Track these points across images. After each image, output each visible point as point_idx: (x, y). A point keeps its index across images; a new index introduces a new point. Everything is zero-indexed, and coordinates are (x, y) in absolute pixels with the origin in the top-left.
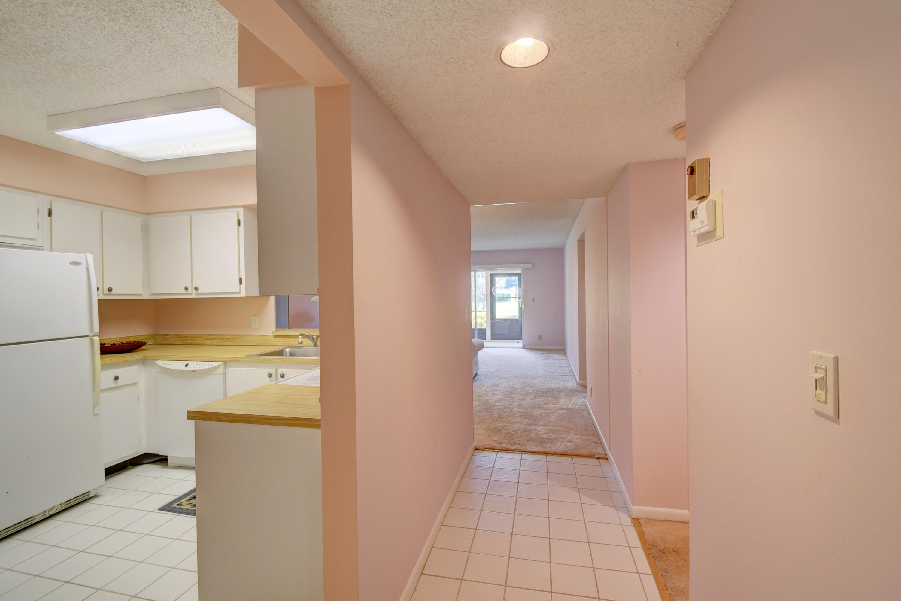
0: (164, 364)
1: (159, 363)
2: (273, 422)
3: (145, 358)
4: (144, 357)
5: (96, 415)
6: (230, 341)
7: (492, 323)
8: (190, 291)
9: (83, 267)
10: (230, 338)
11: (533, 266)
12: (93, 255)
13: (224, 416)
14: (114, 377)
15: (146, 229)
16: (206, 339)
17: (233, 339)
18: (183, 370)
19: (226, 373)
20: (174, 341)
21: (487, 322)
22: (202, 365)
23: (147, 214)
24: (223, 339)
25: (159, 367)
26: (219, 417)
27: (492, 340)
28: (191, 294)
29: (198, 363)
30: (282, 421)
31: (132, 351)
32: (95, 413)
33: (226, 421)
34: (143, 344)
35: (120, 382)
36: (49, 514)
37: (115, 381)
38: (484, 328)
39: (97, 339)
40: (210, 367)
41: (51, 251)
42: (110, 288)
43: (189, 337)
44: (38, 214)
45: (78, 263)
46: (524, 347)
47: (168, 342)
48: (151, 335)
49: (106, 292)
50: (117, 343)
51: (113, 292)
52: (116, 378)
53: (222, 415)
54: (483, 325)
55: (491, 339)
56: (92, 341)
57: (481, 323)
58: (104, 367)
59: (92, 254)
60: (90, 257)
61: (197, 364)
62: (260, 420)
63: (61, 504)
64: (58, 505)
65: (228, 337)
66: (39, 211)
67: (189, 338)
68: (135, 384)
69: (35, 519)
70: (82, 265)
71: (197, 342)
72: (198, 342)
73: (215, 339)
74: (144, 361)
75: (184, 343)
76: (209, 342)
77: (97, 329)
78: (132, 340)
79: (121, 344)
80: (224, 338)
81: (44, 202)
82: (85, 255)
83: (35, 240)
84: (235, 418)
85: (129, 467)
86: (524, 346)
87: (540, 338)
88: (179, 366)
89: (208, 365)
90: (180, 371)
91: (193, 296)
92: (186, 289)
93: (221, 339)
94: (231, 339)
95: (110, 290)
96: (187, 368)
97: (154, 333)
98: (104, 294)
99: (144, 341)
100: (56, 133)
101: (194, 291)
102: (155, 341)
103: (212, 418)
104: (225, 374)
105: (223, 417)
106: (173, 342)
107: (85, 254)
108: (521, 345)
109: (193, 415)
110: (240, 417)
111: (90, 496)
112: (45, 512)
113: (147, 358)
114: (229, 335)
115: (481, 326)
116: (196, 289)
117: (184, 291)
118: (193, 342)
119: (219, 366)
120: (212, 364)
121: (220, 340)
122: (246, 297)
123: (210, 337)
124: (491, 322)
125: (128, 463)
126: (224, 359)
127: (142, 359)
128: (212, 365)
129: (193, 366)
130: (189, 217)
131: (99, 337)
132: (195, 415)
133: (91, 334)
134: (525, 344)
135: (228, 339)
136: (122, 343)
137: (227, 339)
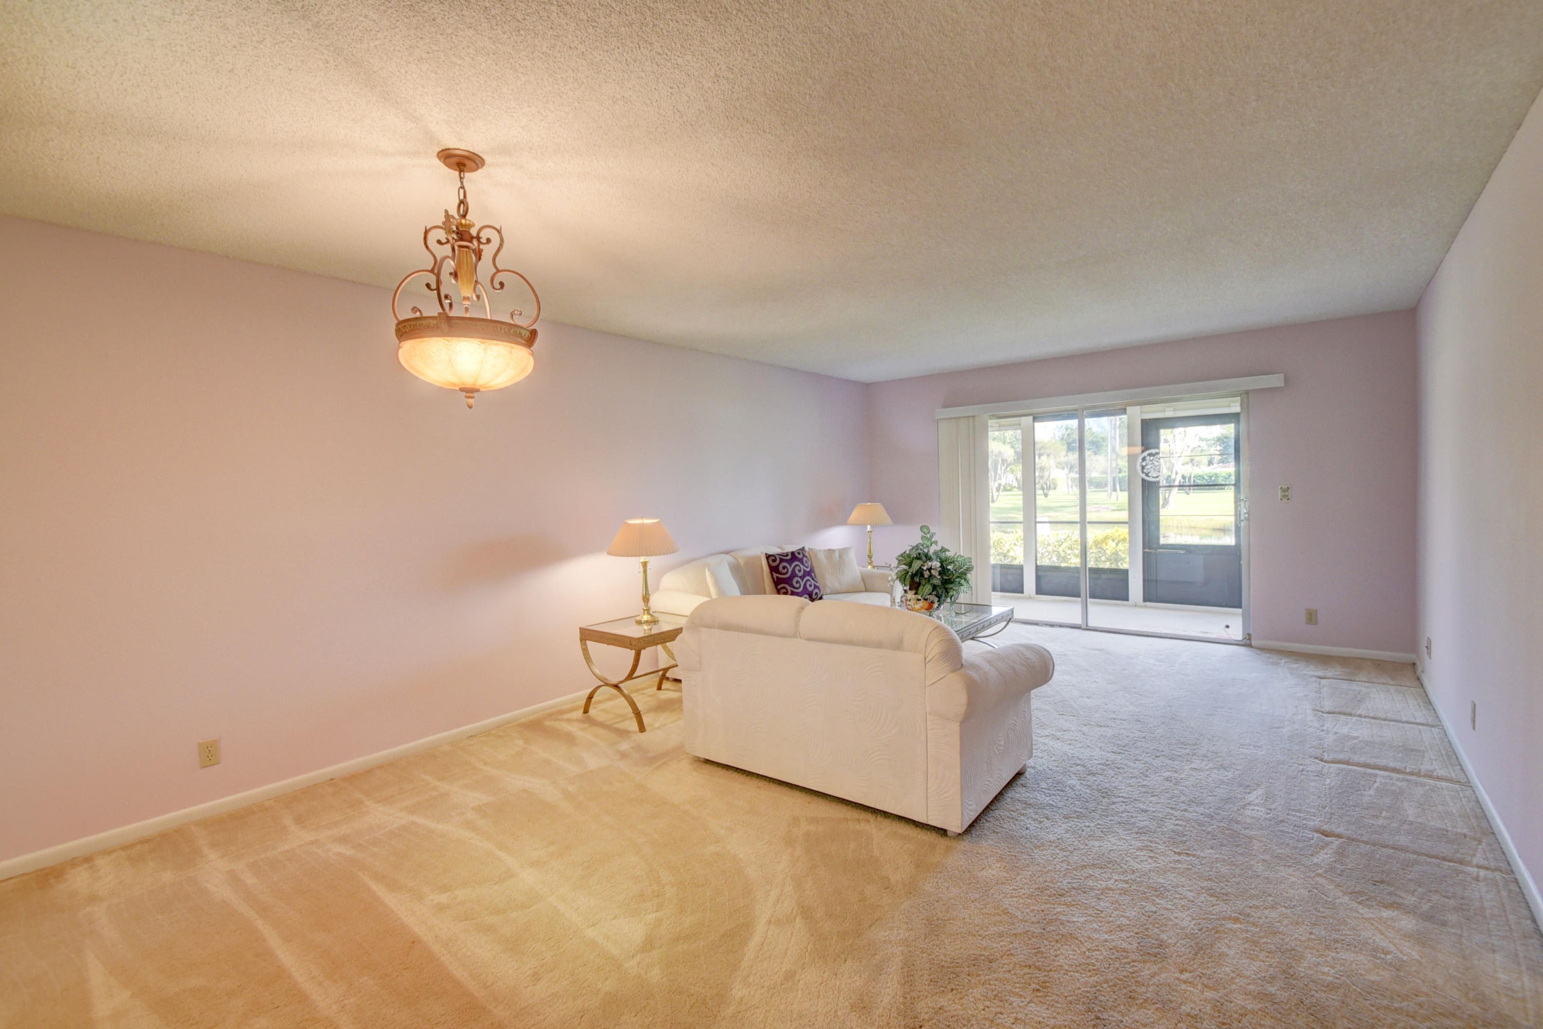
7: (1145, 556)
11: (1286, 380)
21: (1131, 551)
27: (1148, 604)
38: (1125, 566)
46: (1247, 642)
54: (1123, 559)
55: (1145, 600)
57: (1116, 553)
86: (1249, 639)
87: (1312, 617)
108: (1236, 633)
115: (1116, 561)
124: (1144, 553)
134: (1251, 632)
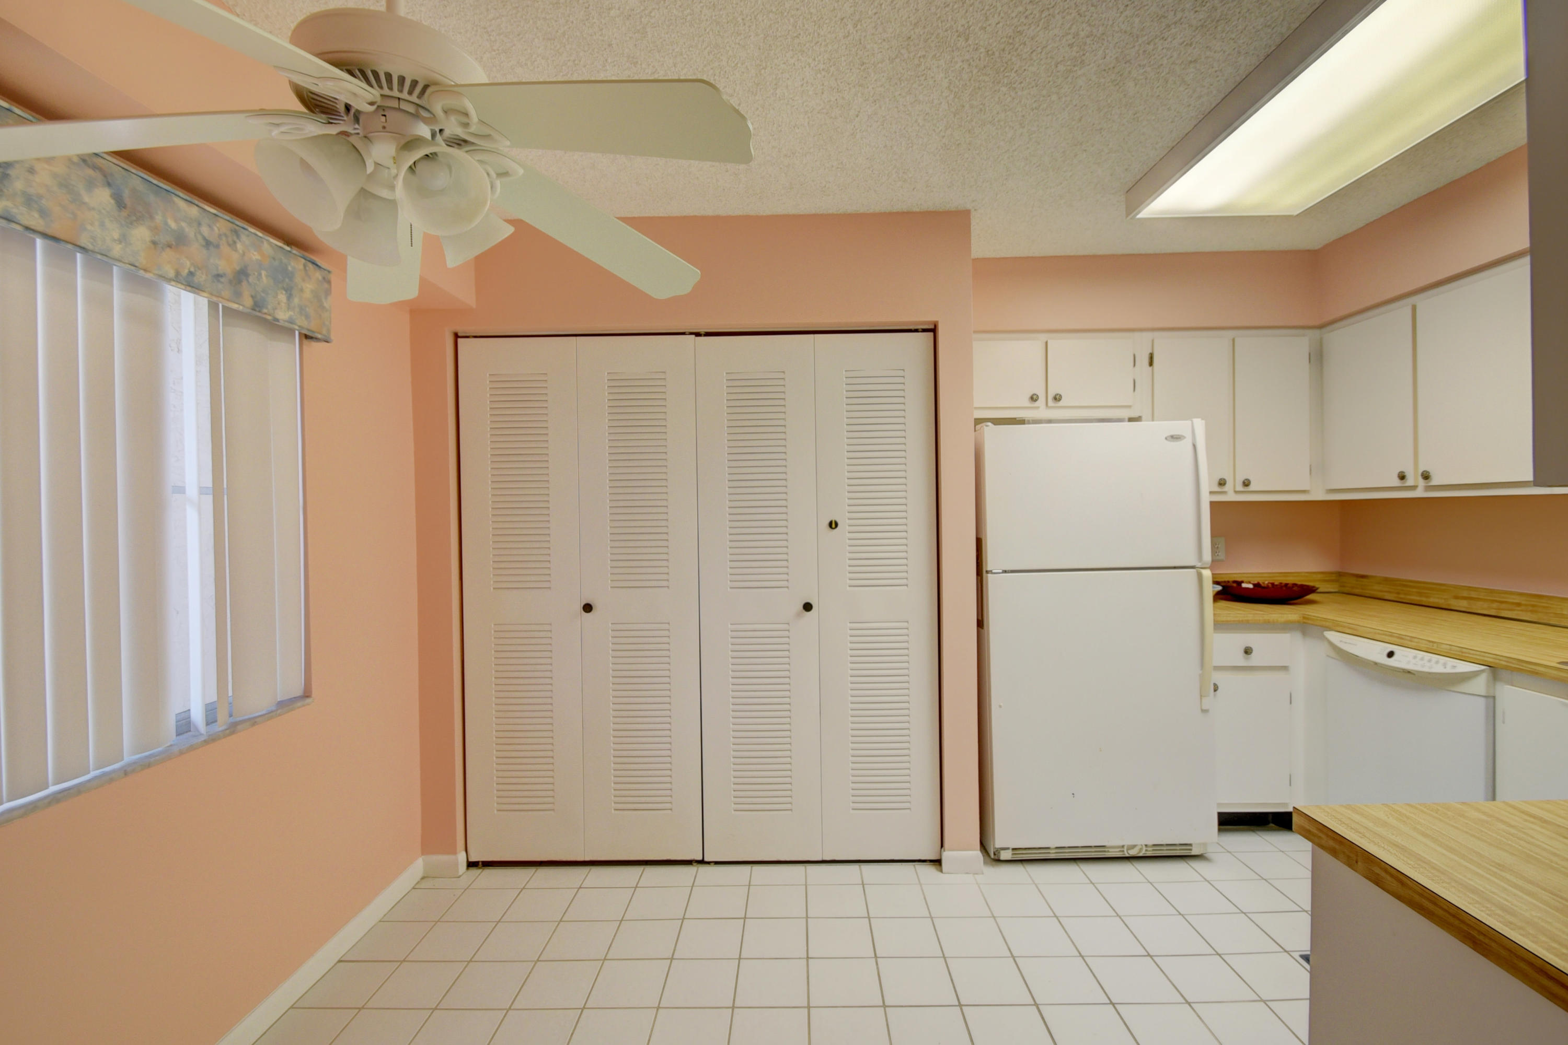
0: (1341, 641)
1: (1332, 636)
3: (1305, 621)
4: (1304, 618)
5: (1205, 711)
6: (1522, 611)
8: (1410, 482)
9: (1186, 445)
10: (1523, 602)
12: (1204, 421)
14: (1244, 647)
15: (1318, 357)
16: (1456, 598)
18: (1378, 664)
19: (1494, 697)
20: (1381, 591)
22: (1430, 661)
23: (1321, 327)
24: (1501, 602)
25: (1331, 644)
28: (1414, 488)
29: (1421, 654)
31: (1292, 602)
32: (1204, 708)
34: (1311, 590)
35: (1255, 660)
36: (1129, 854)
37: (1245, 655)
39: (1207, 574)
40: (1449, 670)
41: (1153, 420)
42: (1246, 479)
43: (1411, 587)
44: (1134, 365)
45: (1180, 438)
47: (1367, 591)
48: (1331, 573)
49: (1240, 488)
50: (1264, 583)
51: (1252, 488)
52: (1248, 651)
56: (1200, 577)
58: (1220, 626)
59: (1202, 419)
60: (1199, 424)
61: (1415, 657)
63: (1146, 845)
64: (1142, 845)
65: (1517, 600)
66: (1137, 359)
67: (1414, 590)
68: (1285, 668)
69: (1108, 851)
70: (1185, 440)
71: (1431, 600)
72: (1433, 600)
74: (1304, 627)
75: (1401, 598)
76: (1463, 604)
77: (1207, 557)
78: (1290, 580)
79: (1270, 585)
81: (1141, 344)
82: (1190, 422)
83: (1129, 407)
85: (1272, 825)
88: (1374, 651)
89: (1445, 665)
90: (1376, 664)
91: (1419, 493)
92: (1402, 477)
93: (1498, 601)
95: (1246, 483)
96: (1391, 662)
97: (1340, 570)
98: (1236, 492)
99: (1311, 584)
101: (1421, 483)
102: (1341, 586)
104: (1491, 699)
106: (1380, 595)
111: (1193, 853)
112: (1123, 846)
113: (1309, 622)
116: (1426, 476)
117: (1396, 482)
118: (1424, 599)
119: (1475, 674)
120: (1455, 664)
121: (1495, 605)
123: (1465, 594)
125: (1270, 818)
126: (1490, 660)
127: (1299, 622)
128: (1454, 667)
129: (1406, 659)
130: (1408, 311)
131: (1211, 570)
133: (1199, 565)
135: (1519, 604)
136: (1273, 584)
137: (1513, 603)
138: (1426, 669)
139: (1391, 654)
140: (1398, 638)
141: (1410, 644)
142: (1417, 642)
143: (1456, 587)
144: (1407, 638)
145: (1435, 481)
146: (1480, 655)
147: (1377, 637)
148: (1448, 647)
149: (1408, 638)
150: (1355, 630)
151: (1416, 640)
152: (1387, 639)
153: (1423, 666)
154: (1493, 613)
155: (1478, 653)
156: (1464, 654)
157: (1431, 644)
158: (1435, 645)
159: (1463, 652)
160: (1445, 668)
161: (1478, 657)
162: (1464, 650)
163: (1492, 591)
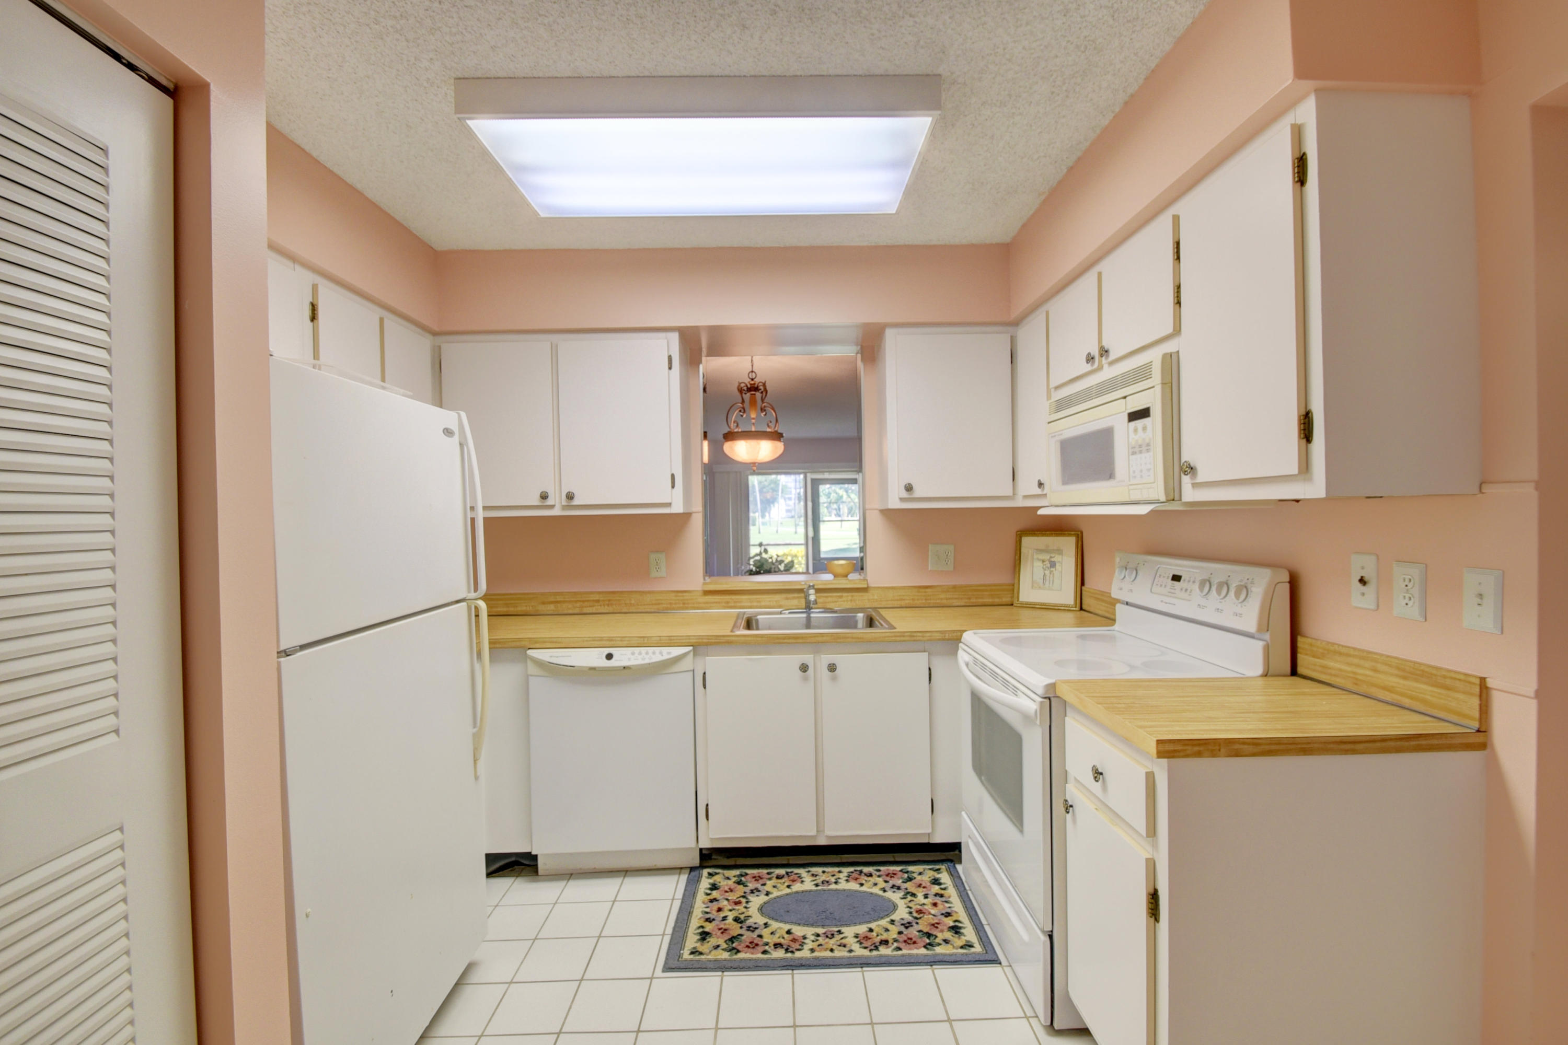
0: (551, 657)
1: (538, 654)
2: (1361, 746)
5: (477, 779)
8: (550, 501)
9: (456, 442)
13: (1249, 744)
16: (544, 603)
17: (609, 600)
18: (599, 668)
22: (644, 654)
24: (583, 601)
25: (538, 662)
26: (1237, 746)
28: (551, 507)
29: (637, 650)
30: (1378, 745)
32: (478, 775)
33: (1254, 755)
40: (666, 657)
53: (1244, 743)
59: (465, 413)
60: (464, 418)
61: (633, 654)
62: (1332, 746)
65: (597, 597)
70: (455, 436)
71: (519, 609)
72: (522, 608)
73: (564, 602)
80: (587, 599)
82: (456, 413)
84: (1273, 747)
88: (590, 658)
89: (661, 653)
90: (593, 669)
91: (554, 512)
92: (544, 497)
93: (580, 601)
94: (603, 601)
96: (612, 663)
100: (469, 122)
101: (562, 502)
103: (1219, 750)
104: (693, 672)
105: (1246, 747)
107: (458, 413)
109: (1172, 749)
110: (1286, 744)
114: (600, 593)
117: (535, 502)
118: (512, 609)
120: (668, 651)
121: (578, 605)
122: (684, 513)
123: (552, 599)
126: (693, 641)
128: (669, 653)
129: (624, 657)
130: (550, 345)
132: (1176, 749)
135: (598, 601)
137: (593, 601)
138: (647, 661)
139: (609, 657)
140: (608, 640)
141: (620, 643)
142: (628, 641)
143: (543, 594)
144: (617, 639)
145: (576, 502)
146: (686, 639)
147: (586, 644)
148: (658, 638)
149: (619, 639)
150: (559, 643)
151: (627, 639)
152: (597, 643)
153: (643, 659)
154: (577, 611)
155: (684, 638)
156: (673, 641)
157: (642, 639)
158: (646, 639)
159: (671, 640)
160: (662, 655)
161: (684, 641)
162: (672, 638)
163: (575, 593)
